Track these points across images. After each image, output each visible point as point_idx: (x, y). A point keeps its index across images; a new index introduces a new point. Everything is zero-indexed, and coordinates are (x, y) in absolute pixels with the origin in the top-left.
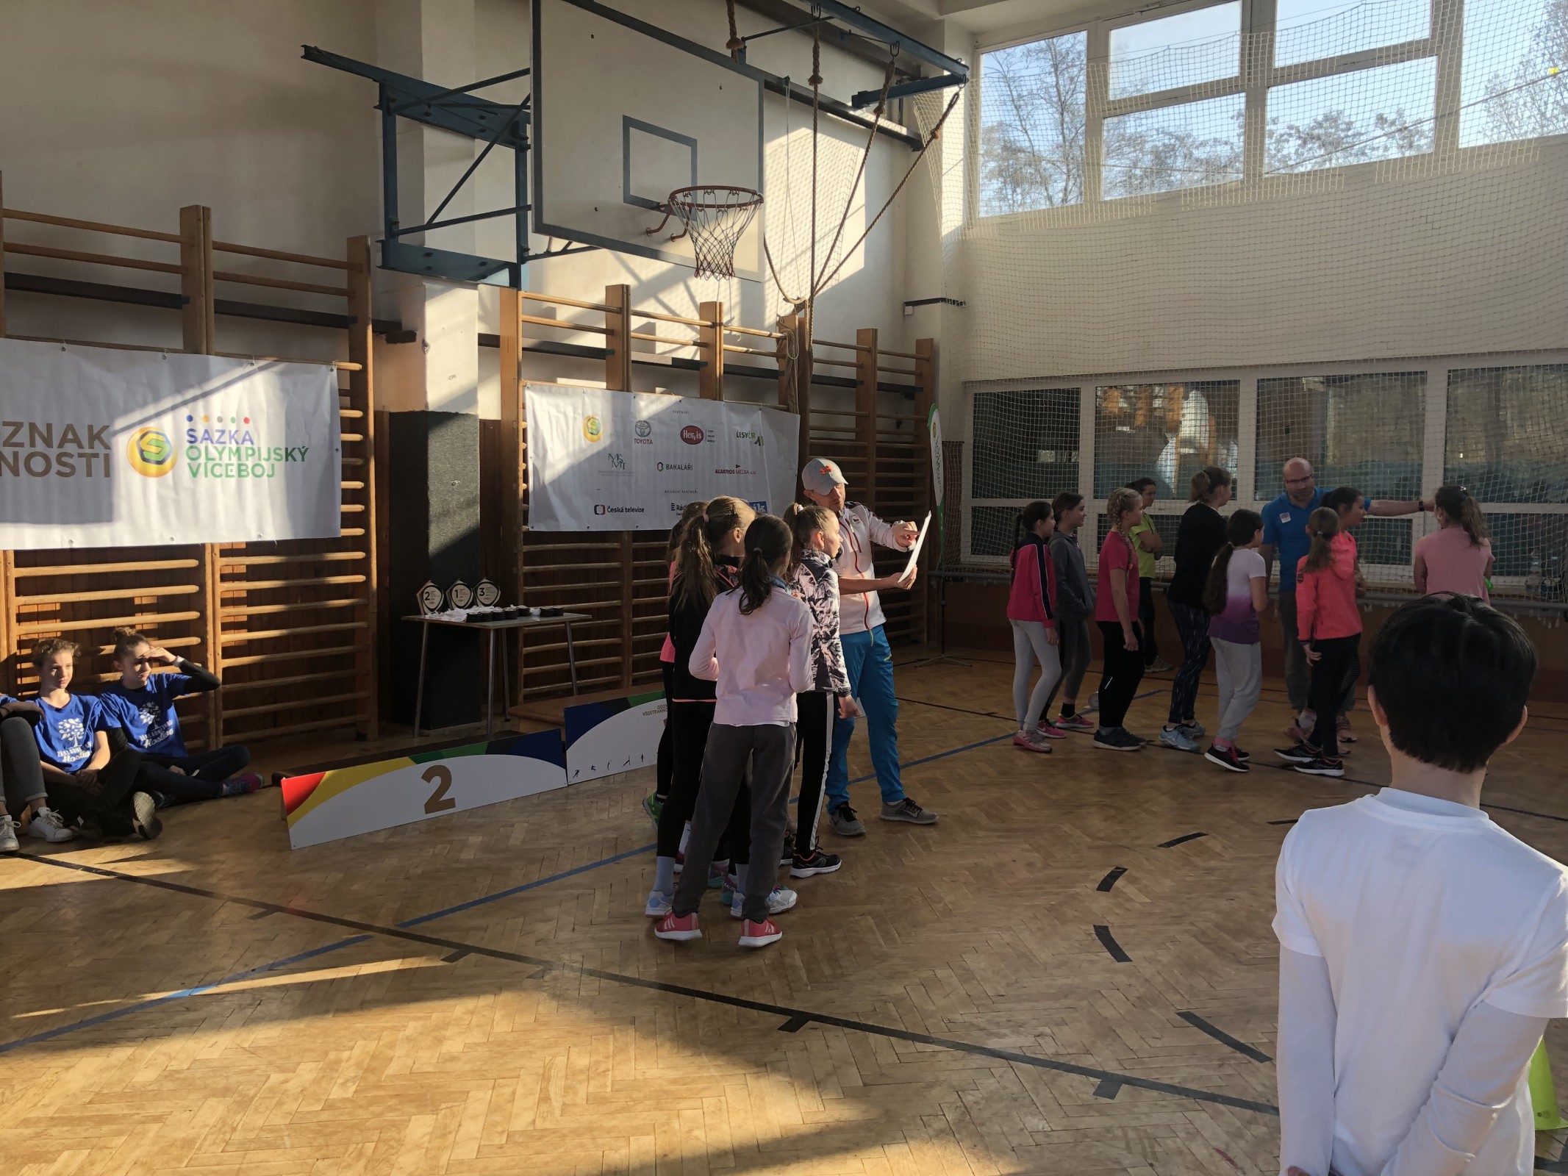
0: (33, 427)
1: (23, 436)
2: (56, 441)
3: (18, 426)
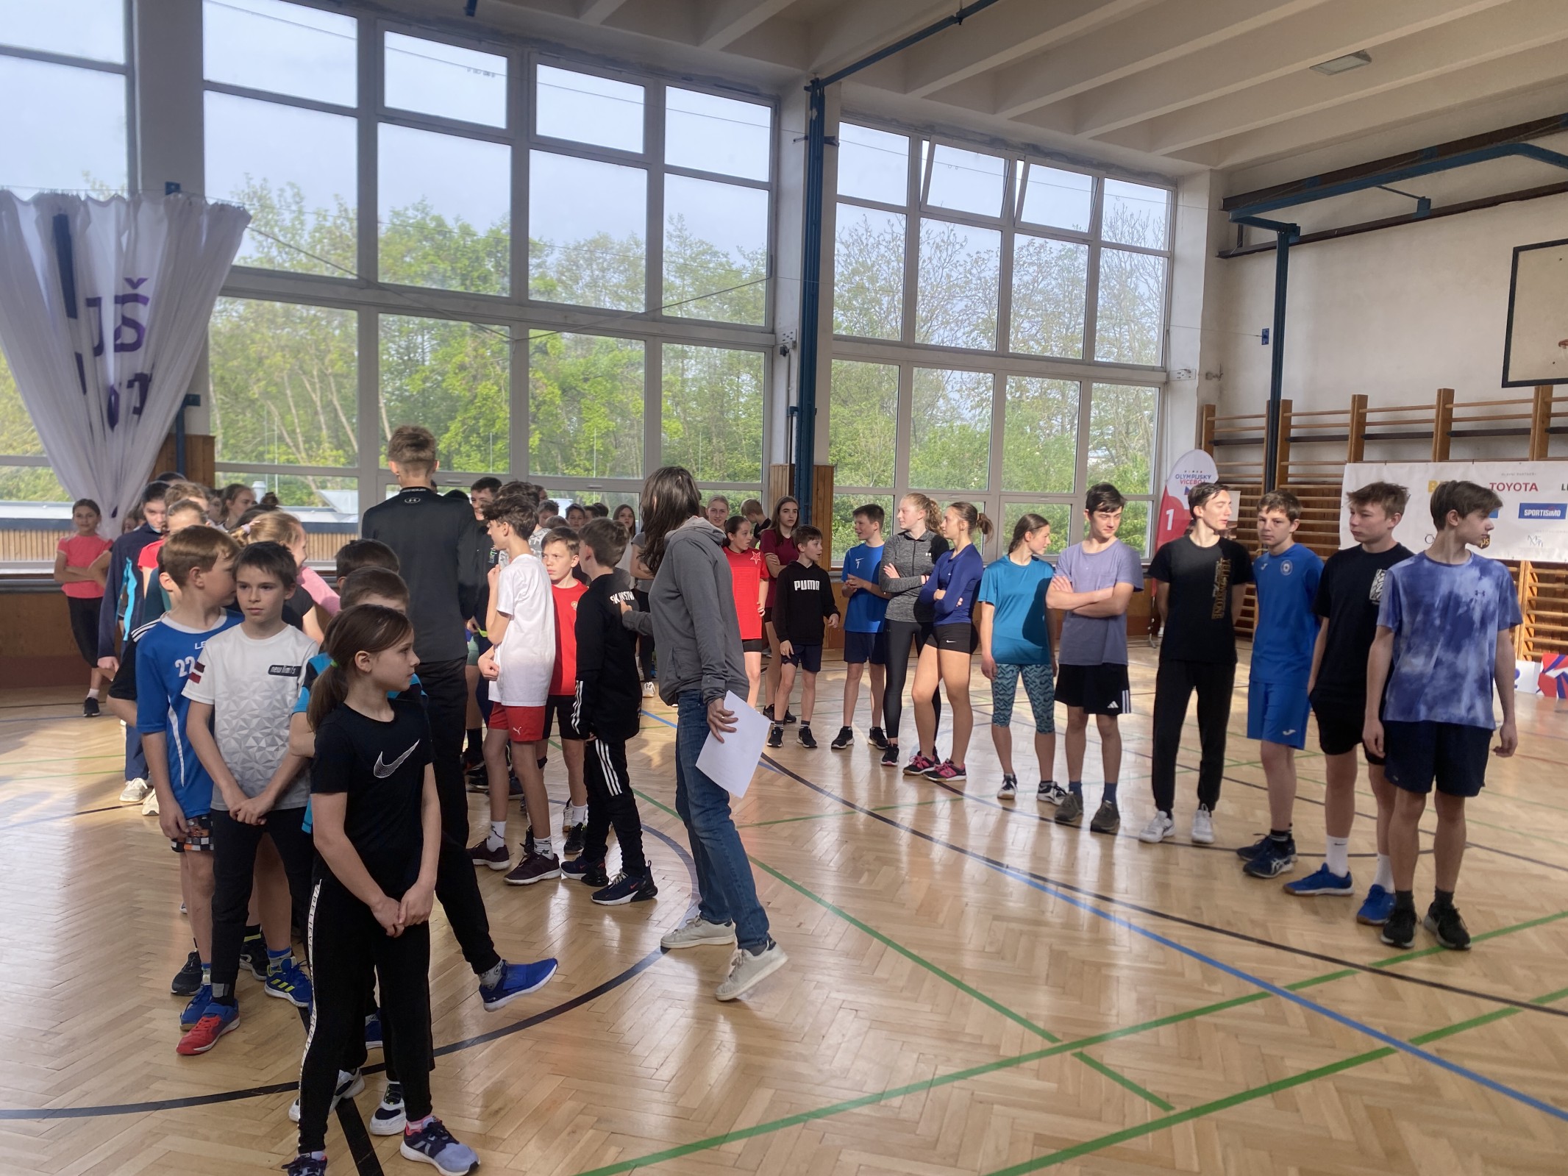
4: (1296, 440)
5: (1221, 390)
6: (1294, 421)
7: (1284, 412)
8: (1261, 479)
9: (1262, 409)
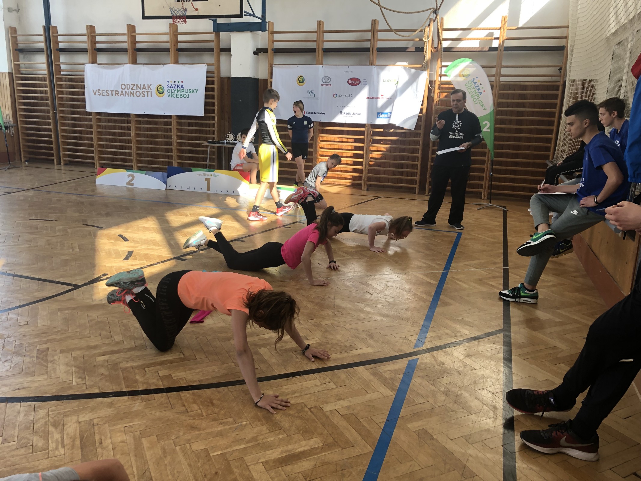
0: (137, 86)
1: (135, 87)
2: (142, 88)
3: (134, 85)
4: (62, 50)
5: (20, 19)
6: (60, 38)
7: (53, 33)
8: (46, 72)
9: (41, 31)
